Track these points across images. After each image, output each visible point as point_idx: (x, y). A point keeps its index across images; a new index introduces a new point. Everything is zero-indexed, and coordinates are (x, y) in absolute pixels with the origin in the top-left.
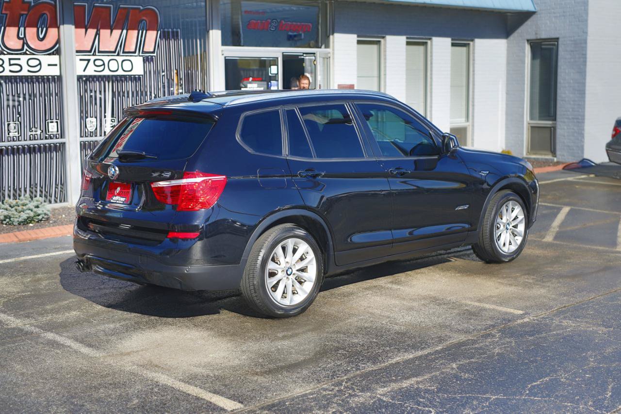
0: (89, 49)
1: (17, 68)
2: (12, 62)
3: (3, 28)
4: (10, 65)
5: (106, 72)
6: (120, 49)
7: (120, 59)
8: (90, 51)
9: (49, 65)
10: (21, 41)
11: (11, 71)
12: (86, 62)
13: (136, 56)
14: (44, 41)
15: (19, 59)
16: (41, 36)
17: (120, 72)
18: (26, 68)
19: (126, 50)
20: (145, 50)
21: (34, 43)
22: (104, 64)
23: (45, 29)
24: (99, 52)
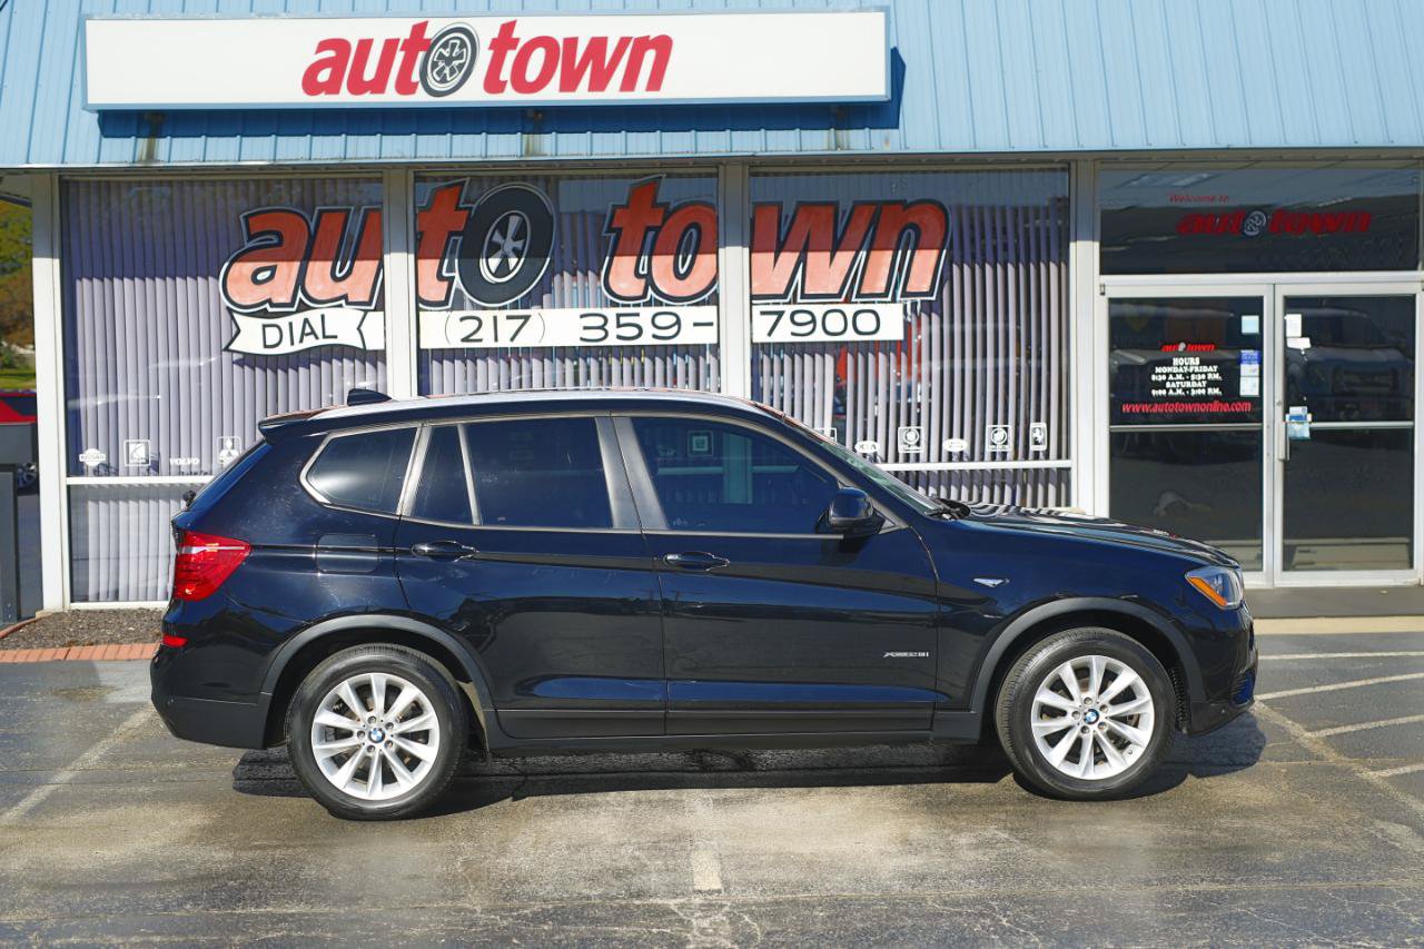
0: (781, 291)
1: (633, 331)
2: (623, 320)
3: (607, 258)
4: (619, 326)
5: (819, 336)
6: (852, 289)
7: (850, 310)
8: (784, 296)
9: (696, 324)
10: (642, 282)
11: (619, 337)
12: (775, 317)
13: (886, 302)
14: (688, 280)
15: (637, 315)
16: (682, 271)
17: (850, 336)
18: (649, 330)
19: (865, 291)
20: (909, 289)
21: (666, 283)
22: (814, 321)
23: (690, 257)
24: (804, 296)
